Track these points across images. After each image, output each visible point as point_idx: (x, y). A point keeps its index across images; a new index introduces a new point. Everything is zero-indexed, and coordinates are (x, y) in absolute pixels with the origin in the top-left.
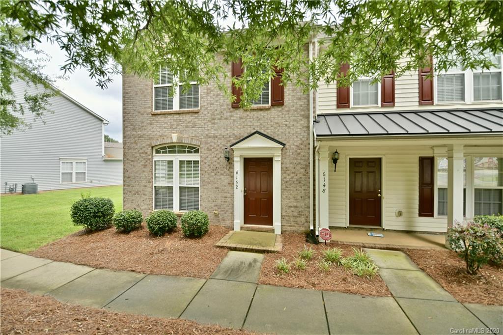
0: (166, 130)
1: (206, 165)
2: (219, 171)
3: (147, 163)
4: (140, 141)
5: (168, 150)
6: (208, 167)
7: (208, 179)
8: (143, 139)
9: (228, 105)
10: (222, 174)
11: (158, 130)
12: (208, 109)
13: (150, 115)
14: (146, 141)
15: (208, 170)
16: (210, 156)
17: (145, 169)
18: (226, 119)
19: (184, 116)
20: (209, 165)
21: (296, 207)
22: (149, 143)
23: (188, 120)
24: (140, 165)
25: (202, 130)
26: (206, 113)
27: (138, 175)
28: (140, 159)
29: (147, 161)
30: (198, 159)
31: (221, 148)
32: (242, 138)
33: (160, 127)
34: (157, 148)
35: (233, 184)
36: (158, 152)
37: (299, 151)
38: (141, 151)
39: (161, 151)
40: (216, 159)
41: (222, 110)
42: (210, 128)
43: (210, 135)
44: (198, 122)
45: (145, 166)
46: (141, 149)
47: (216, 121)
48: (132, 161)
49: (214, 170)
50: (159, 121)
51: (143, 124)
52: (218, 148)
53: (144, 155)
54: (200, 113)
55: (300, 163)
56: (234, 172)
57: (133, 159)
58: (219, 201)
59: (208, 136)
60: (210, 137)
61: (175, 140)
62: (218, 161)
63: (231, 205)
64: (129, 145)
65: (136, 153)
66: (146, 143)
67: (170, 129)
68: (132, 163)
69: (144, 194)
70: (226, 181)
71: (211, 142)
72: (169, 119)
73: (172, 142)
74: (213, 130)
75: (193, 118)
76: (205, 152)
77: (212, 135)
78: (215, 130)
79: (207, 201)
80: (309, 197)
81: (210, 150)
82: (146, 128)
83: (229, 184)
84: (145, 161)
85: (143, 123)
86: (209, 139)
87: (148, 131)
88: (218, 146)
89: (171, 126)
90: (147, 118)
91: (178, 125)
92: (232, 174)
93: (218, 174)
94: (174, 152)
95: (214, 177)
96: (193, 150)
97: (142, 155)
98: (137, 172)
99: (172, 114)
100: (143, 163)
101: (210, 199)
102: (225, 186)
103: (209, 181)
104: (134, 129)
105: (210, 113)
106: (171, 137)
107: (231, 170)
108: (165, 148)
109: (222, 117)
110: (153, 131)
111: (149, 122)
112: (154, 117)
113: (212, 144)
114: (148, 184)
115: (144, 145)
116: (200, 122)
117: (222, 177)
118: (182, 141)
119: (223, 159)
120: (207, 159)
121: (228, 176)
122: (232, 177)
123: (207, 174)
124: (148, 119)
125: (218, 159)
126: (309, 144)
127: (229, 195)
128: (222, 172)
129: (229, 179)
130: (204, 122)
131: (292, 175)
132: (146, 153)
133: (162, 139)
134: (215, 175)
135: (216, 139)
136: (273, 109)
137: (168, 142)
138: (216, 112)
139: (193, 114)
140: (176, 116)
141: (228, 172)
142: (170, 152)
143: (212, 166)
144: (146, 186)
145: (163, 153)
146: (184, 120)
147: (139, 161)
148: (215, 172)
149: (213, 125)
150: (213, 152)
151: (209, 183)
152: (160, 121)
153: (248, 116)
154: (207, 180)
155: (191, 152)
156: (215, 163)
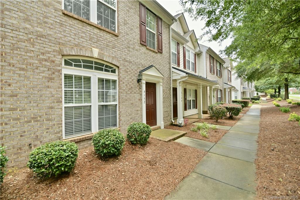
0: (84, 40)
1: (124, 85)
2: (133, 90)
3: (54, 76)
4: (40, 42)
5: (82, 64)
6: (126, 87)
7: (126, 96)
8: (47, 40)
9: (137, 40)
10: (135, 93)
11: (73, 37)
12: (125, 37)
13: (61, 14)
14: (53, 45)
15: (126, 89)
16: (127, 77)
17: (50, 84)
18: (137, 50)
19: (105, 34)
20: (126, 85)
21: (167, 111)
22: (57, 49)
23: (109, 40)
24: (41, 77)
25: (121, 54)
26: (124, 40)
27: (36, 92)
28: (42, 69)
29: (54, 73)
30: (116, 78)
31: (134, 72)
32: (145, 68)
33: (75, 35)
34: (66, 58)
35: (142, 100)
36: (67, 63)
37: (167, 81)
38: (41, 57)
39: (73, 63)
40: (131, 80)
41: (134, 43)
42: (126, 54)
43: (127, 59)
44: (117, 45)
45: (50, 79)
46: (43, 54)
47: (131, 50)
48: (23, 69)
49: (130, 89)
50: (74, 27)
51: (46, 20)
52: (132, 71)
53: (48, 64)
54: (119, 37)
55: (168, 87)
56: (142, 92)
57: (24, 66)
58: (134, 114)
59: (125, 60)
60: (127, 61)
61: (96, 55)
62: (133, 82)
63: (141, 116)
64: (14, 42)
65: (30, 57)
66: (54, 48)
67: (89, 42)
68: (22, 72)
69: (48, 120)
70: (137, 98)
71: (128, 65)
72: (89, 30)
73: (92, 56)
74: (128, 56)
75: (113, 39)
76: (123, 73)
77: (128, 60)
78: (130, 57)
79: (125, 116)
80: (171, 105)
81: (127, 72)
82: (52, 27)
83: (139, 100)
84: (50, 72)
85: (46, 17)
86: (126, 63)
87: (56, 33)
88: (132, 70)
89: (91, 39)
90: (55, 14)
91: (98, 40)
92: (141, 93)
93: (133, 92)
94: (91, 68)
95: (130, 94)
96: (110, 70)
97: (44, 63)
98: (33, 88)
99: (93, 26)
100: (47, 76)
101: (127, 113)
102: (137, 102)
103: (127, 98)
104: (27, 20)
105: (126, 41)
106: (92, 51)
107: (141, 90)
108: (79, 61)
109: (134, 48)
110: (65, 36)
111: (58, 21)
112: (66, 18)
113: (128, 67)
114: (56, 104)
115: (47, 49)
116: (119, 46)
117: (135, 94)
118: (103, 58)
119: (135, 81)
120: (125, 79)
121: (139, 94)
122: (141, 95)
123: (125, 92)
124: (55, 16)
125: (133, 80)
126: (170, 78)
127: (139, 109)
128: (135, 91)
129: (139, 96)
130: (122, 46)
131: (166, 94)
132: (53, 62)
133: (78, 50)
134: (131, 93)
135: (131, 64)
136: (158, 54)
137: (87, 55)
138: (130, 42)
139: (113, 35)
140: (96, 31)
141: (139, 91)
142: (85, 67)
143: (128, 85)
144: (52, 108)
145: (75, 66)
146: (105, 38)
147: (38, 71)
148: (131, 90)
149: (128, 52)
150: (129, 75)
151: (126, 100)
152: (76, 28)
153: (148, 53)
154: (125, 98)
155: (108, 71)
156: (130, 84)
